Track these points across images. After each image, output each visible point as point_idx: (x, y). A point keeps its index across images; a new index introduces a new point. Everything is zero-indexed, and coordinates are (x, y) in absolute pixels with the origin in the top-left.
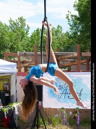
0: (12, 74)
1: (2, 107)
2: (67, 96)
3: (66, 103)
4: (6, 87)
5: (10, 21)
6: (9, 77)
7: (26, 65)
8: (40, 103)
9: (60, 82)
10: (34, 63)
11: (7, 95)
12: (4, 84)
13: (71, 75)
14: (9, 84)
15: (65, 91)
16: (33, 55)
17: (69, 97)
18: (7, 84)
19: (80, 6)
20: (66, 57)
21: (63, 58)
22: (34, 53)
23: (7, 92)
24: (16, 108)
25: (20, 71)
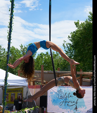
0: (24, 86)
1: (17, 111)
2: (66, 104)
3: (66, 110)
4: (19, 96)
5: (21, 47)
6: (22, 89)
7: (34, 80)
8: (45, 109)
9: (61, 93)
10: (40, 79)
11: (20, 102)
12: (18, 94)
13: (69, 89)
14: (22, 94)
15: (65, 100)
16: (40, 73)
17: (68, 104)
18: (20, 94)
19: (74, 37)
20: (64, 75)
21: (63, 75)
22: (41, 71)
23: (20, 100)
24: (27, 112)
25: (30, 84)
